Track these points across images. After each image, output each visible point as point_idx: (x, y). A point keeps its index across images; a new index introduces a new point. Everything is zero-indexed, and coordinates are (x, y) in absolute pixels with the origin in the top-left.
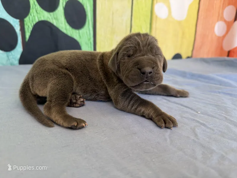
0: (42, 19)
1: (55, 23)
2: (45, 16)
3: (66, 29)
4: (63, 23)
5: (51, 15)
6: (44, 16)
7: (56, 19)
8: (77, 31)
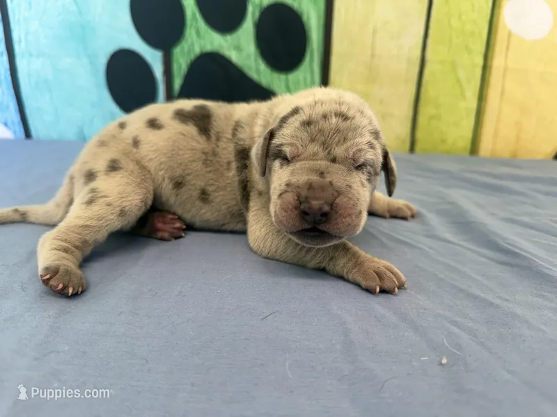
0: (208, 48)
1: (234, 56)
2: (214, 41)
3: (258, 71)
4: (253, 58)
5: (227, 41)
6: (212, 43)
7: (238, 48)
8: (283, 77)
